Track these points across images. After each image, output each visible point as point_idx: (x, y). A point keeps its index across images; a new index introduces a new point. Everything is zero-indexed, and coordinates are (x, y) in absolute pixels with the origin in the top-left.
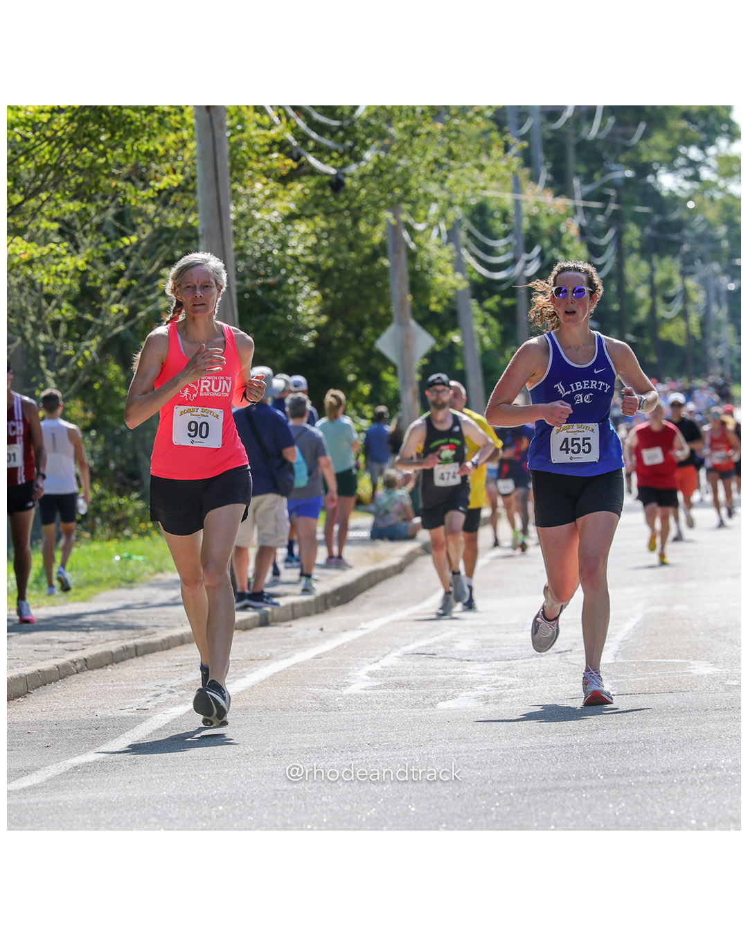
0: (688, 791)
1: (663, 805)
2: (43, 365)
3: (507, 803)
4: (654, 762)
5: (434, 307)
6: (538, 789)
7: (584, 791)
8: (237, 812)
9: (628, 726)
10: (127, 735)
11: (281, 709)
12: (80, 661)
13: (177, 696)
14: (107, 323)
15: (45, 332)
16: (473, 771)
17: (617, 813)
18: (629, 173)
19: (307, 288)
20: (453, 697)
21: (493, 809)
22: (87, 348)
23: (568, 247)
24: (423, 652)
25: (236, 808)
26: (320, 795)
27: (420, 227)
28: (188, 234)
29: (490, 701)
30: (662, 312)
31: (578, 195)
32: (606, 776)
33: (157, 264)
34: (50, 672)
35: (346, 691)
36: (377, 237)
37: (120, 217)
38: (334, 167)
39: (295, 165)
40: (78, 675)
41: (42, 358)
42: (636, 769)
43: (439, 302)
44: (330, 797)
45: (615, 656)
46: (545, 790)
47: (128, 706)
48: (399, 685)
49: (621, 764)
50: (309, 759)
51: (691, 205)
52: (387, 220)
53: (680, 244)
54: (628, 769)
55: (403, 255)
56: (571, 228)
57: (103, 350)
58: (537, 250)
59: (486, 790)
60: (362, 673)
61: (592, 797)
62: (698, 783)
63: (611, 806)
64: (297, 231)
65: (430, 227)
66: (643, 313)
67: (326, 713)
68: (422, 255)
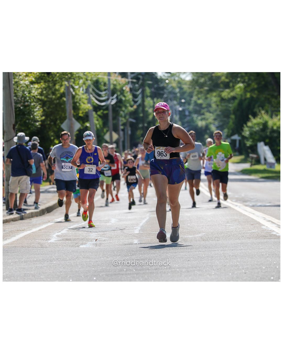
5: (81, 115)
7: (128, 275)
11: (27, 247)
16: (91, 268)
19: (38, 107)
20: (85, 244)
23: (126, 95)
27: (76, 87)
29: (97, 245)
31: (129, 77)
35: (49, 242)
36: (62, 90)
43: (82, 113)
45: (140, 231)
46: (115, 275)
48: (67, 240)
51: (167, 81)
52: (66, 85)
53: (163, 94)
55: (71, 97)
56: (127, 88)
58: (115, 96)
60: (55, 236)
64: (34, 88)
65: (80, 87)
66: (151, 117)
67: (42, 249)
68: (77, 96)
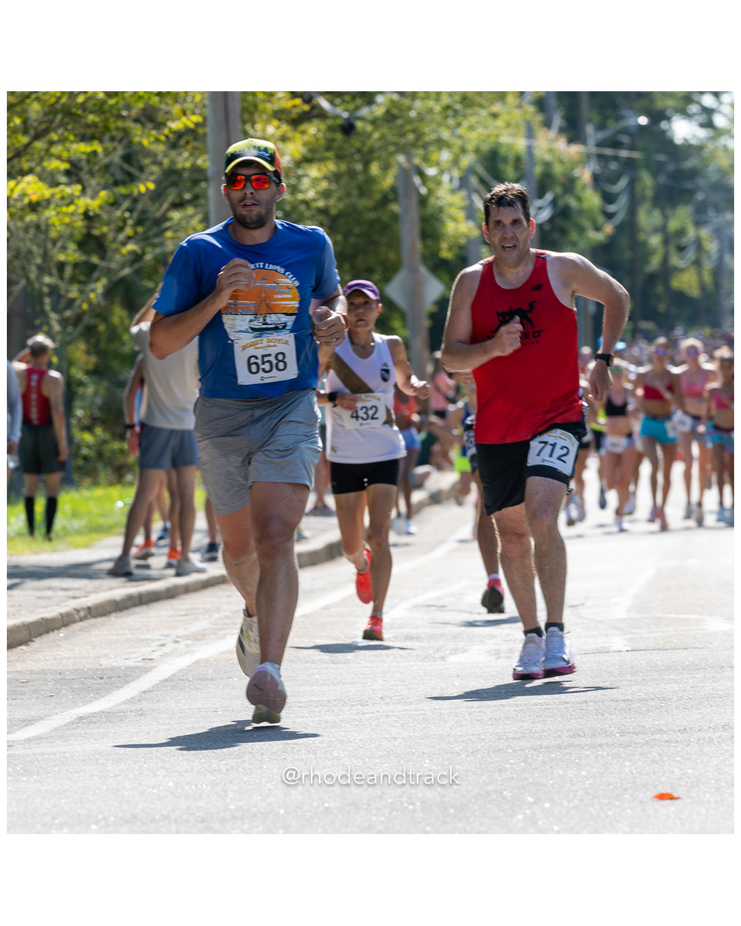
0: (705, 749)
1: (681, 764)
2: (47, 308)
3: (521, 760)
4: (670, 720)
5: (446, 254)
6: (553, 746)
7: (600, 748)
8: (246, 765)
9: (644, 682)
10: (132, 685)
11: (289, 661)
12: (83, 609)
13: (183, 646)
14: (113, 266)
15: (51, 274)
16: (486, 727)
17: (634, 772)
18: (643, 120)
20: (464, 651)
21: (507, 766)
22: (93, 290)
23: (581, 193)
24: (433, 604)
25: (245, 761)
26: (331, 749)
27: (431, 171)
28: (197, 176)
29: (502, 655)
30: (675, 260)
31: (591, 141)
32: (622, 733)
33: (165, 206)
34: (53, 620)
36: (388, 181)
37: (127, 158)
38: (346, 110)
39: (306, 108)
40: (81, 624)
41: (47, 300)
42: (653, 727)
43: (450, 249)
44: (341, 752)
45: (629, 611)
46: (560, 747)
47: (133, 656)
49: (636, 722)
50: (319, 712)
51: (705, 153)
52: (399, 164)
53: (692, 193)
54: (644, 726)
55: (414, 199)
56: (585, 175)
57: (109, 293)
58: (549, 197)
59: (500, 747)
61: (608, 754)
62: (715, 742)
63: (627, 764)
64: (308, 176)
65: (442, 172)
66: (655, 262)
67: (334, 666)
68: (432, 201)
